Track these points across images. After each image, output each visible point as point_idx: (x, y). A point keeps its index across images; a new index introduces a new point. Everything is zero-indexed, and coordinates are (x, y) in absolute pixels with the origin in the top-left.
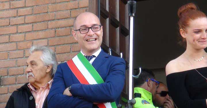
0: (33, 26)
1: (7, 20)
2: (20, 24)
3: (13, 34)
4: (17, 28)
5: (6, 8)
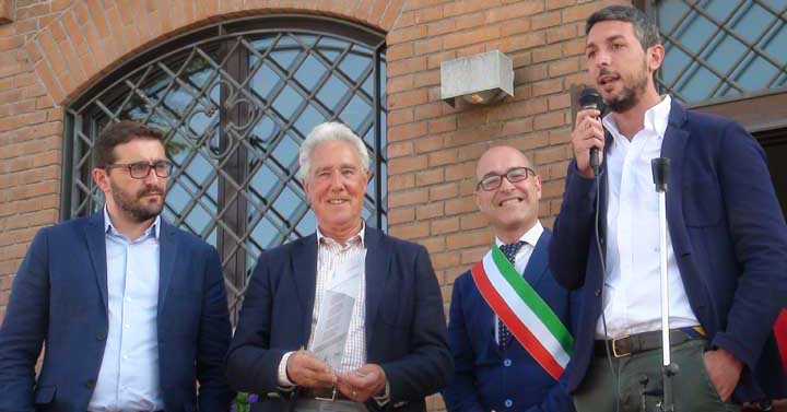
0: (460, 220)
1: (411, 210)
2: (435, 219)
4: (430, 225)
5: (407, 186)
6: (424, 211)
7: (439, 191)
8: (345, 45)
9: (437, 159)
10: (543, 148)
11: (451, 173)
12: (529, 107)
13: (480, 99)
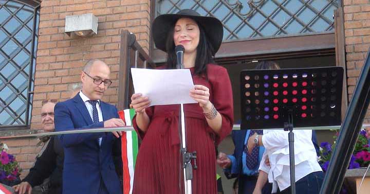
1: (46, 80)
2: (57, 84)
3: (50, 92)
4: (54, 87)
5: (45, 69)
6: (52, 81)
7: (59, 73)
8: (21, 6)
9: (60, 58)
10: (109, 58)
11: (67, 65)
12: (103, 40)
13: (82, 34)
